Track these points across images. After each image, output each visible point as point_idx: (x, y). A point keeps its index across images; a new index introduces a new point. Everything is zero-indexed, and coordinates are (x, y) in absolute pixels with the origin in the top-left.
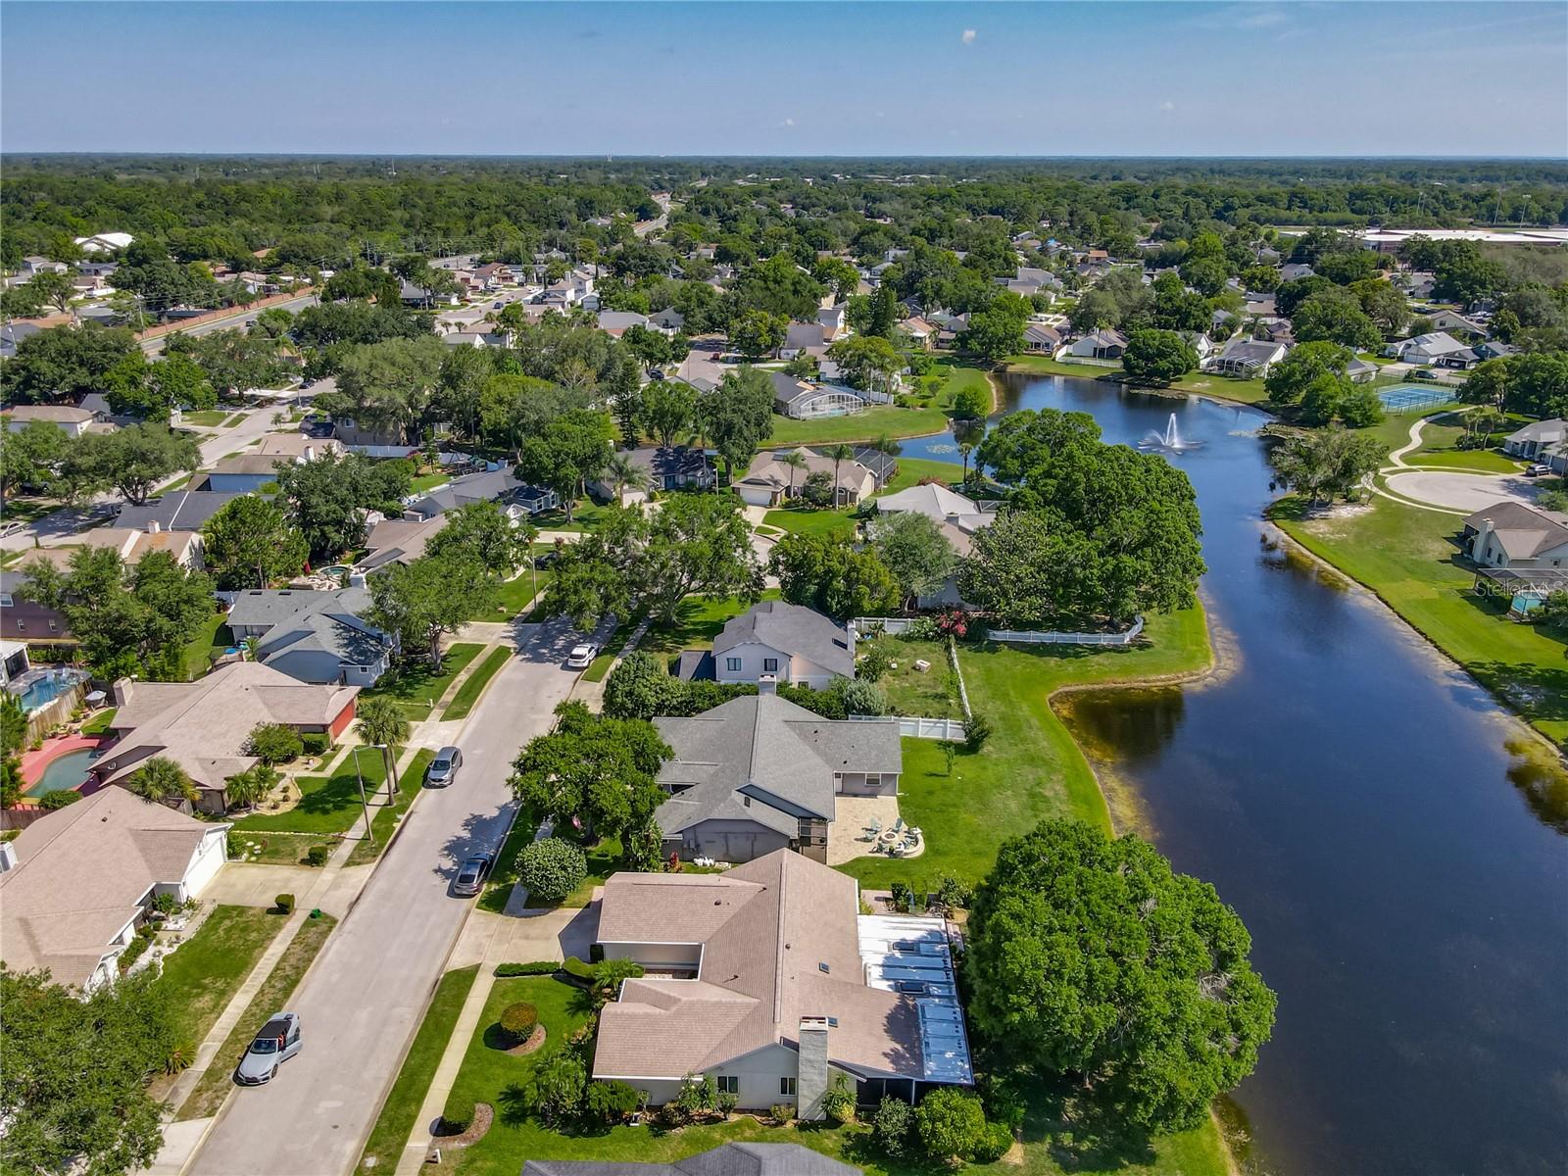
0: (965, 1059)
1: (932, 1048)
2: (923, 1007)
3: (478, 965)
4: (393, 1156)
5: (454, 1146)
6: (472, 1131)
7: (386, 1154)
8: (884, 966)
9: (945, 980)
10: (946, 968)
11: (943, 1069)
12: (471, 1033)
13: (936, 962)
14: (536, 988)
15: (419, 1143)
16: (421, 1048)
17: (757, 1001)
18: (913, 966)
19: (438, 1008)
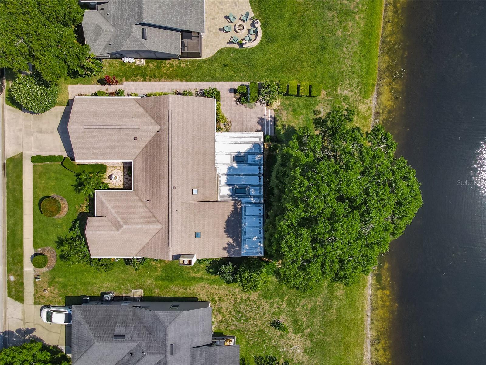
0: (262, 240)
1: (247, 236)
2: (245, 207)
3: (21, 154)
4: (20, 275)
5: (44, 269)
6: (49, 263)
7: (17, 274)
8: (227, 175)
9: (258, 183)
10: (260, 173)
11: (251, 248)
12: (32, 204)
13: (255, 169)
14: (55, 172)
15: (28, 268)
16: (11, 214)
17: (159, 227)
18: (242, 174)
19: (11, 187)
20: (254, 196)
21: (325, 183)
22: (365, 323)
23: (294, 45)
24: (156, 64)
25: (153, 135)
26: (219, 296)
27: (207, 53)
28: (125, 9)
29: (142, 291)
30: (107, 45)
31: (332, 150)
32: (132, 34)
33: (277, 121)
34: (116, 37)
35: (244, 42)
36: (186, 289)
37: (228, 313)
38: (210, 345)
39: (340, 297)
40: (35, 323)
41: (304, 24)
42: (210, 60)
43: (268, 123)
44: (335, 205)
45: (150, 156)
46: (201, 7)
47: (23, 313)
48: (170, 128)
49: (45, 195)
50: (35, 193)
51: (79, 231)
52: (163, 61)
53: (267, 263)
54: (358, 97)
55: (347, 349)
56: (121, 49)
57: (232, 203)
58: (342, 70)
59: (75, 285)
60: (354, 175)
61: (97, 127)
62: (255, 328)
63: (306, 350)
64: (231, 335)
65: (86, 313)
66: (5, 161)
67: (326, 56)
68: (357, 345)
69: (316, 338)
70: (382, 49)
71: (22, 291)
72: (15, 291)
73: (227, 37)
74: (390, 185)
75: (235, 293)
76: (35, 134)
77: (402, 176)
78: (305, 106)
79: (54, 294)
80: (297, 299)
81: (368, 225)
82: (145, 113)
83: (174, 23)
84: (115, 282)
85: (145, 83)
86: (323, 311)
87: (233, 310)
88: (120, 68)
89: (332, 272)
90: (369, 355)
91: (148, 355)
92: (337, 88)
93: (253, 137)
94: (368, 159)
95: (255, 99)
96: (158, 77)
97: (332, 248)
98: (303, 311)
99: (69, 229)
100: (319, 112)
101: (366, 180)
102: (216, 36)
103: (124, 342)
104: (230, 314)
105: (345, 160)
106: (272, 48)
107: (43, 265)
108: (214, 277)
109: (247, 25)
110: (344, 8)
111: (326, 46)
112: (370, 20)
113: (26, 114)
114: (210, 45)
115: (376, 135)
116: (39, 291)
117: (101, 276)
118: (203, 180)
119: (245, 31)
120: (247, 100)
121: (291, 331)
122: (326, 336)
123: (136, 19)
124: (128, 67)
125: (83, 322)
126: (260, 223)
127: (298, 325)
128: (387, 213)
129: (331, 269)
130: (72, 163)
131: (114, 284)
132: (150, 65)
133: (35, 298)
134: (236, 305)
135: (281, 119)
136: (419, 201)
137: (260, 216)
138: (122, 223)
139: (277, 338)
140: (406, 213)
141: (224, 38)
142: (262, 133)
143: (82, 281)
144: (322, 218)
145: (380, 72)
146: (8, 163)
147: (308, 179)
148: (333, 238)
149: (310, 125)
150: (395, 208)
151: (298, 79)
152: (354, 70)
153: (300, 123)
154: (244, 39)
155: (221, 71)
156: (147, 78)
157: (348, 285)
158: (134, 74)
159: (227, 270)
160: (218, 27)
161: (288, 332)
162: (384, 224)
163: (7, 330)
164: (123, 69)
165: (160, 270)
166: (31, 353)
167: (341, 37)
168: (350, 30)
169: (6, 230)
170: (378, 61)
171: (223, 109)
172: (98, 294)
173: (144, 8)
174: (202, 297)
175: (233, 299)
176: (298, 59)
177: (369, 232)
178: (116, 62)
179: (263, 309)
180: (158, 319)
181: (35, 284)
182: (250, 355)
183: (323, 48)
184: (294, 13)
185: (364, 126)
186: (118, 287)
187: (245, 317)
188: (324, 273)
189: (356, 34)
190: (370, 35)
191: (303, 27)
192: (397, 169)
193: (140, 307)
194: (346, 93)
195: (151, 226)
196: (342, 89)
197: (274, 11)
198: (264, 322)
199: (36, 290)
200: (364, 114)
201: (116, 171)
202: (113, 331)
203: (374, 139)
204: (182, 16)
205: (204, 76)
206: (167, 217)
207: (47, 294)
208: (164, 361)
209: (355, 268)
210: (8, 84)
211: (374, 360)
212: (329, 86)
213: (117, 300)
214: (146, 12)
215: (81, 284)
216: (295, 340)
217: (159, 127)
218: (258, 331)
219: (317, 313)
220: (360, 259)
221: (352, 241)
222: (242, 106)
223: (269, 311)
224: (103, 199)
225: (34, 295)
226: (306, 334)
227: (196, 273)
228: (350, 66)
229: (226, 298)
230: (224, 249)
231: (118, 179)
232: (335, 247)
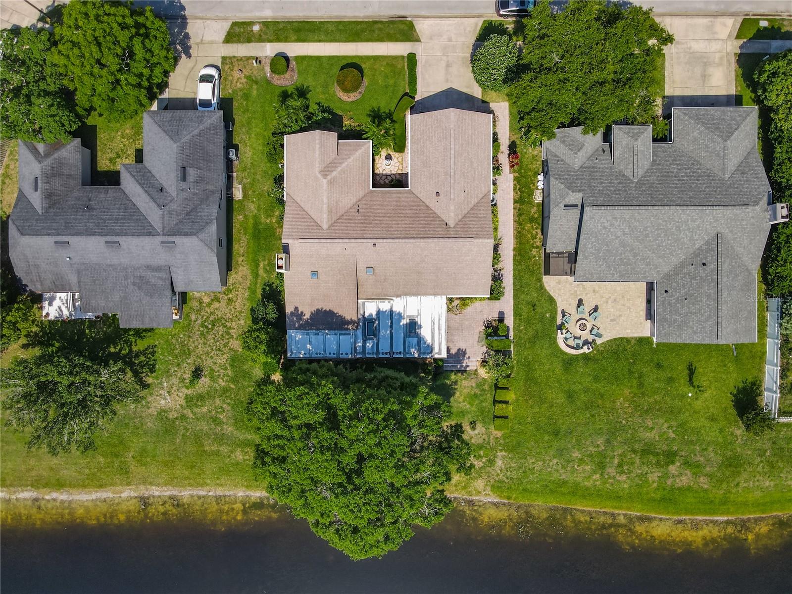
0: (307, 356)
1: (314, 337)
2: (349, 334)
3: (419, 41)
4: (260, 38)
5: (268, 70)
6: (276, 76)
7: (262, 34)
8: (391, 312)
9: (381, 351)
10: (394, 353)
11: (297, 342)
12: (354, 54)
13: (399, 347)
14: (395, 85)
15: (269, 50)
16: (341, 27)
17: (325, 226)
18: (393, 331)
19: (377, 26)
20: (364, 346)
21: (380, 440)
22: (200, 488)
23: (561, 395)
24: (536, 216)
25: (443, 217)
26: (234, 299)
27: (551, 283)
28: (602, 183)
29: (241, 198)
30: (558, 157)
31: (422, 447)
32: (570, 192)
33: (462, 374)
34: (567, 170)
35: (564, 331)
36: (243, 256)
37: (212, 310)
38: (173, 290)
39: (233, 456)
40: (198, 58)
41: (587, 408)
42: (542, 287)
43: (460, 362)
44: (352, 453)
45: (416, 213)
46: (607, 277)
47: (212, 43)
48: (450, 240)
49: (365, 71)
50: (368, 58)
51: (319, 118)
52: (539, 225)
53: (278, 362)
54: (493, 478)
55: (166, 464)
56: (552, 176)
57: (355, 318)
58: (528, 457)
59: (248, 110)
60: (389, 475)
61: (452, 146)
62: (193, 345)
63: (165, 411)
64: (184, 315)
65: (213, 130)
66: (410, 19)
67: (546, 438)
68: (171, 478)
69: (179, 424)
70: (556, 509)
71: (239, 41)
72: (239, 32)
73: (571, 309)
74: (378, 519)
75: (239, 319)
76: (444, 58)
77: (390, 534)
78: (482, 411)
79: (236, 82)
80: (230, 400)
81: (329, 492)
82: (471, 206)
83: (585, 245)
84: (252, 163)
85: (512, 201)
86: (216, 434)
87: (216, 317)
88: (530, 169)
89: (271, 447)
90: (157, 493)
91: (161, 212)
92: (505, 452)
93: (440, 344)
94: (409, 492)
95: (490, 346)
96: (519, 219)
97: (300, 449)
98: (215, 408)
99: (320, 102)
100: (474, 428)
101: (384, 489)
102: (572, 294)
103: (177, 181)
104: (211, 313)
105: (409, 465)
106: (557, 367)
107: (274, 70)
108: (259, 292)
109: (586, 335)
110: (608, 460)
111: (559, 437)
112: (593, 494)
113: (471, 47)
114: (560, 286)
115: (440, 502)
116: (240, 63)
117: (260, 144)
118: (385, 280)
119: (578, 332)
120: (488, 335)
121: (189, 392)
122: (183, 438)
123: (588, 197)
124: (531, 180)
125: (201, 127)
126: (330, 354)
127: (197, 401)
128: (343, 516)
129: (275, 447)
130: (407, 108)
131: (249, 161)
132: (535, 208)
133: (230, 58)
134: (224, 322)
135: (465, 379)
136: (358, 555)
137: (338, 353)
138: (329, 177)
139: (179, 374)
140: (344, 539)
141: (570, 305)
142: (446, 357)
143: (253, 120)
144: (337, 436)
145: (526, 506)
146: (407, 22)
147: (384, 419)
148: (313, 449)
149: (456, 416)
150: (350, 525)
151: (517, 400)
152: (528, 472)
153: (460, 403)
154: (568, 331)
155: (527, 301)
156: (518, 205)
157: (254, 467)
158: (523, 188)
159: (269, 311)
160: (583, 297)
161: (187, 388)
162: (330, 511)
163: (188, 21)
164: (530, 173)
165: (268, 221)
166: (162, 61)
167: (571, 456)
168: (580, 468)
169: (320, 20)
170: (540, 504)
171: (477, 304)
172: (236, 140)
173: (603, 208)
174: (233, 277)
175: (231, 317)
176: (543, 401)
177: (321, 493)
178: (538, 165)
179: (218, 355)
180: (207, 224)
181: (248, 58)
182: (158, 339)
183: (556, 433)
184: (602, 396)
185: (456, 485)
186: (245, 167)
187: (207, 332)
188: (269, 438)
189: (575, 475)
190: (574, 493)
191: (584, 407)
192: (399, 528)
193: (221, 199)
194: (499, 463)
195: (325, 216)
196: (503, 458)
197: (604, 370)
198: (200, 358)
199: (241, 59)
200: (471, 486)
201: (397, 165)
202: (191, 166)
203: (435, 499)
204: (594, 255)
205: (520, 279)
206: (337, 236)
207: (236, 74)
208: (153, 233)
209: (275, 476)
210: (510, 23)
211: (152, 500)
212: (507, 440)
213: (229, 165)
214: (597, 211)
215: (249, 118)
216: (177, 398)
217: (452, 226)
218: (188, 349)
219: (213, 426)
220: (285, 482)
221: (309, 472)
222: (482, 328)
223: (215, 363)
224: (360, 151)
225: (234, 57)
226: (185, 412)
227: (264, 268)
228: (534, 468)
229: (231, 307)
230: (296, 308)
231: (385, 167)
232: (302, 453)
